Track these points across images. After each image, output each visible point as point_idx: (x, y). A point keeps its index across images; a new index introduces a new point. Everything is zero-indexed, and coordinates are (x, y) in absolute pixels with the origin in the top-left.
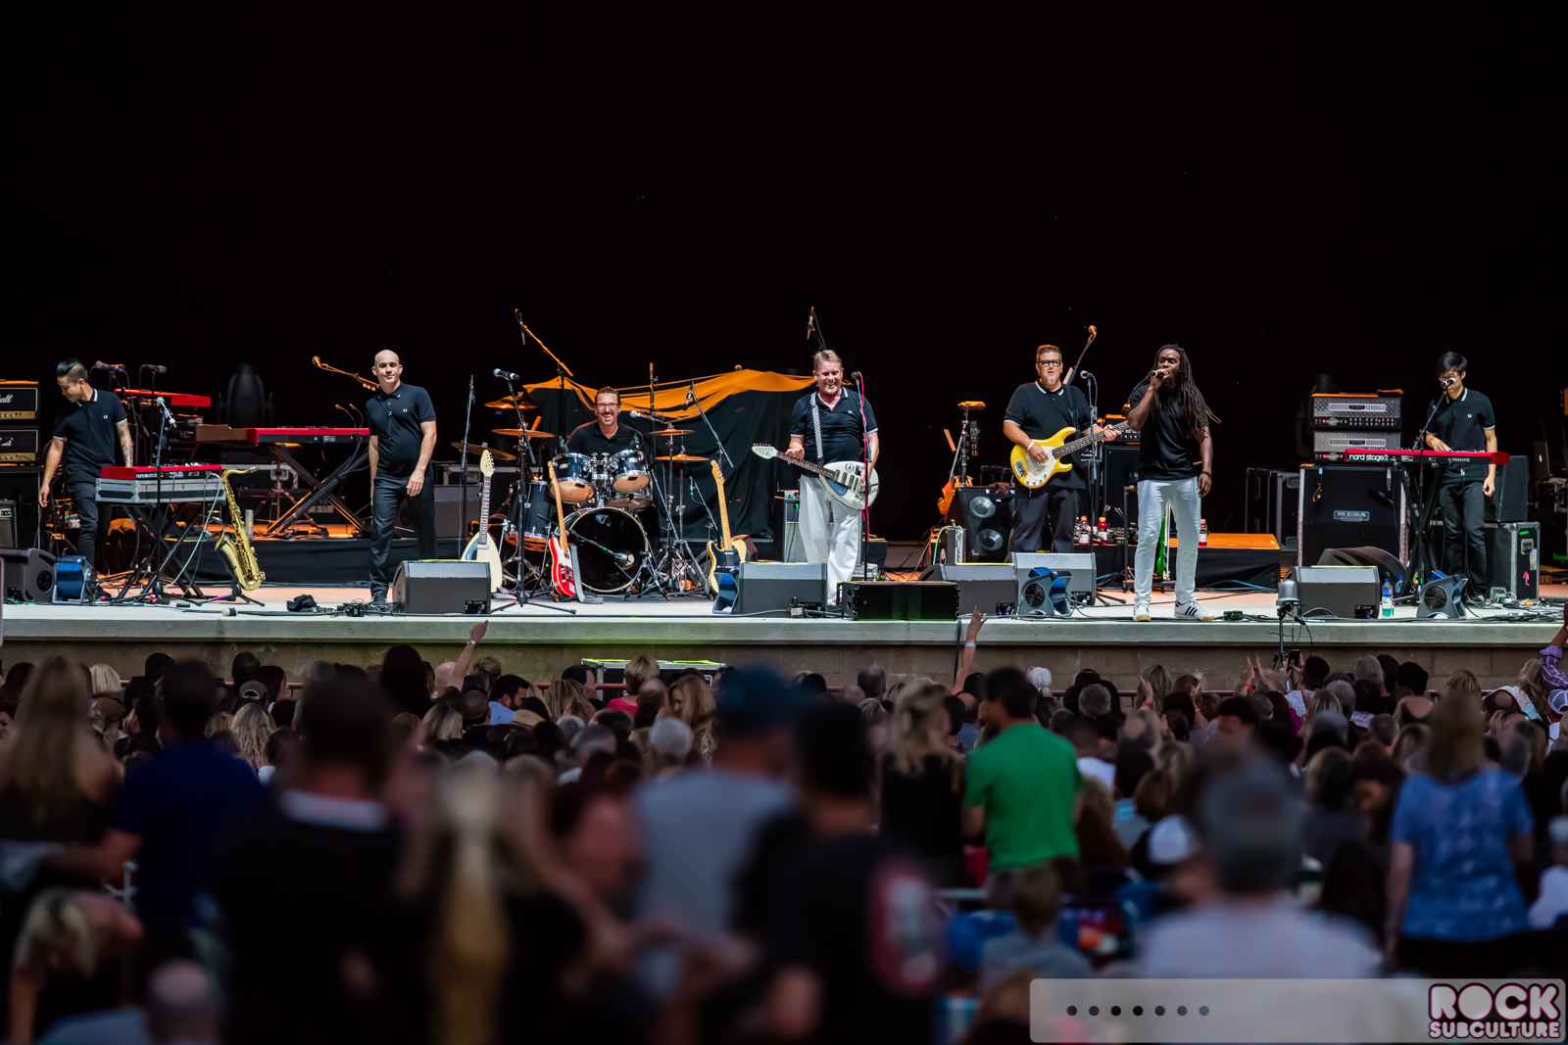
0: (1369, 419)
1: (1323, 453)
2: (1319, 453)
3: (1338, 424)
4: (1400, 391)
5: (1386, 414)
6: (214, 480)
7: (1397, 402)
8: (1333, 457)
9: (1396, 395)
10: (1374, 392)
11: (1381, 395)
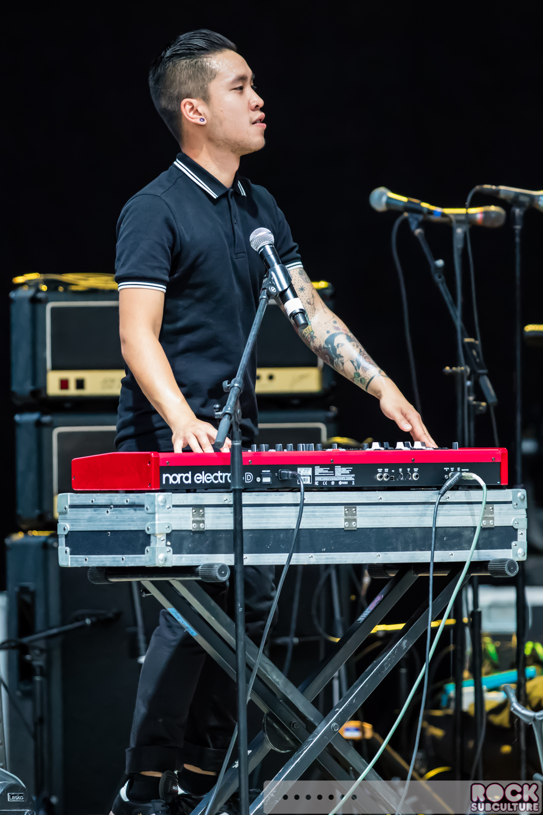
6: (474, 495)
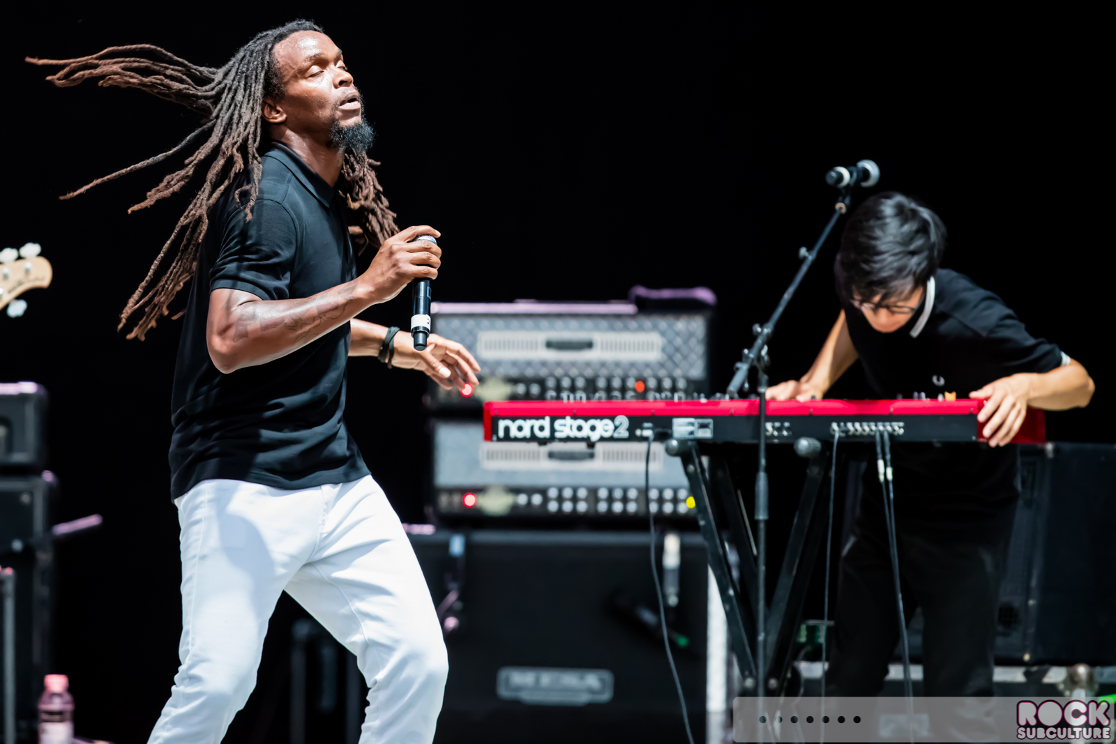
0: (609, 381)
1: (465, 491)
2: (451, 491)
3: (513, 398)
4: (704, 294)
5: (662, 365)
7: (695, 327)
8: (495, 503)
9: (689, 307)
10: (622, 296)
11: (646, 308)
